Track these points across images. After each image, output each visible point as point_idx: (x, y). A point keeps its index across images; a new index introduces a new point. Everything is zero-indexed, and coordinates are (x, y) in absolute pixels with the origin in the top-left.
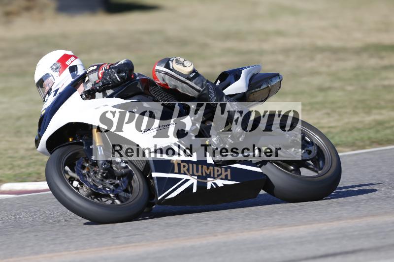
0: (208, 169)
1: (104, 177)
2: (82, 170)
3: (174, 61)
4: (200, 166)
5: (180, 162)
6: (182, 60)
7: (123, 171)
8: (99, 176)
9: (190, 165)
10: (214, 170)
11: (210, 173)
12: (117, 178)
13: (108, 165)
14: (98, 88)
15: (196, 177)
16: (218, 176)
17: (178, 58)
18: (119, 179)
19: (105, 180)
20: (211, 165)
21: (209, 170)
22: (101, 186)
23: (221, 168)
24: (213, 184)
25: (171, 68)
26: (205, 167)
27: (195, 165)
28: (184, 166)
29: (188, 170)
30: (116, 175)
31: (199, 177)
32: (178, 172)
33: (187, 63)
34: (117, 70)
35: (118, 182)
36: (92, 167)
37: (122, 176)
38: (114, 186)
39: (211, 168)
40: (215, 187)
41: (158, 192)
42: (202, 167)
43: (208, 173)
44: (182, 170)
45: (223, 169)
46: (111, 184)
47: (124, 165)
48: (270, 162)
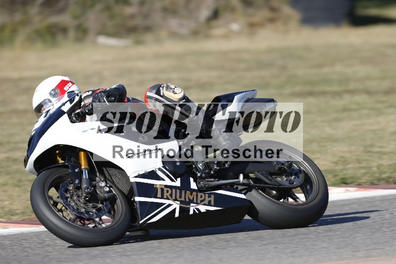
0: (191, 194)
1: (86, 201)
2: (65, 194)
3: (165, 88)
4: (183, 192)
5: (163, 187)
6: (173, 87)
7: (106, 195)
8: (82, 200)
9: (174, 190)
10: (197, 195)
11: (193, 198)
12: (100, 202)
13: (90, 190)
14: (87, 111)
15: (179, 202)
16: (202, 201)
17: (169, 84)
18: (102, 203)
19: (88, 204)
20: (194, 190)
21: (192, 196)
22: (84, 210)
23: (205, 194)
24: (195, 209)
25: (162, 94)
26: (188, 192)
27: (178, 191)
28: (167, 191)
29: (171, 195)
30: (99, 199)
31: (181, 202)
32: (160, 197)
33: (178, 90)
34: (106, 94)
35: (101, 205)
36: (76, 190)
37: (105, 200)
38: (96, 210)
39: (194, 193)
40: (197, 212)
41: (140, 216)
42: (185, 193)
43: (191, 198)
44: (165, 194)
45: (207, 195)
46: (94, 208)
47: (107, 189)
48: (255, 189)
